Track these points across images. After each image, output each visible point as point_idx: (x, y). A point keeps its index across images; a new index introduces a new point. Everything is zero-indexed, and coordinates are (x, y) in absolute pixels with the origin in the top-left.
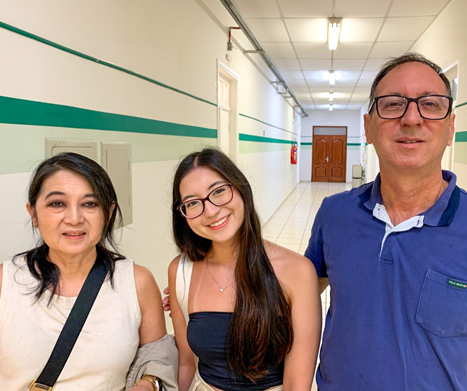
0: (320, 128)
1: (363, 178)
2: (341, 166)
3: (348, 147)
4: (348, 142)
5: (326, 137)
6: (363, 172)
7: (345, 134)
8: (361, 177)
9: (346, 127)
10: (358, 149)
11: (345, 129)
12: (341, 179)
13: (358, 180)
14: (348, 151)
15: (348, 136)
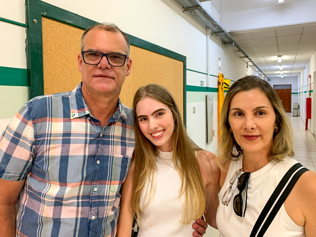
0: (277, 86)
1: (299, 109)
2: (289, 104)
3: (292, 94)
4: (292, 92)
5: (280, 90)
6: (299, 106)
7: (290, 88)
8: (297, 108)
9: (291, 85)
10: (297, 96)
11: (290, 86)
12: (289, 111)
13: (296, 110)
14: (292, 97)
15: (292, 89)
